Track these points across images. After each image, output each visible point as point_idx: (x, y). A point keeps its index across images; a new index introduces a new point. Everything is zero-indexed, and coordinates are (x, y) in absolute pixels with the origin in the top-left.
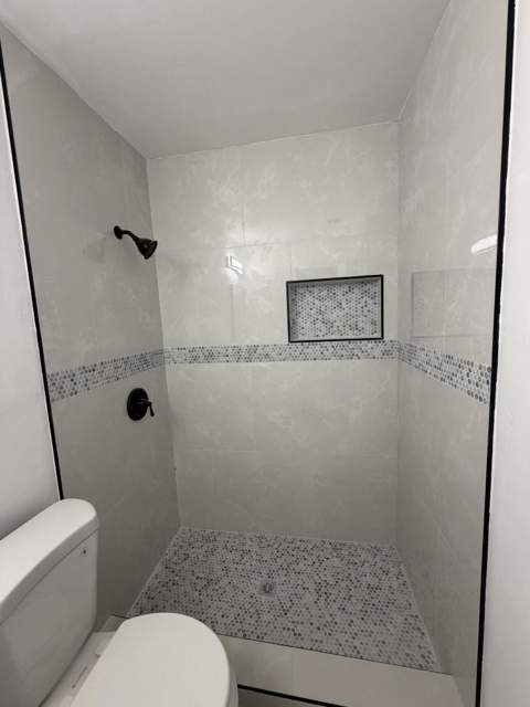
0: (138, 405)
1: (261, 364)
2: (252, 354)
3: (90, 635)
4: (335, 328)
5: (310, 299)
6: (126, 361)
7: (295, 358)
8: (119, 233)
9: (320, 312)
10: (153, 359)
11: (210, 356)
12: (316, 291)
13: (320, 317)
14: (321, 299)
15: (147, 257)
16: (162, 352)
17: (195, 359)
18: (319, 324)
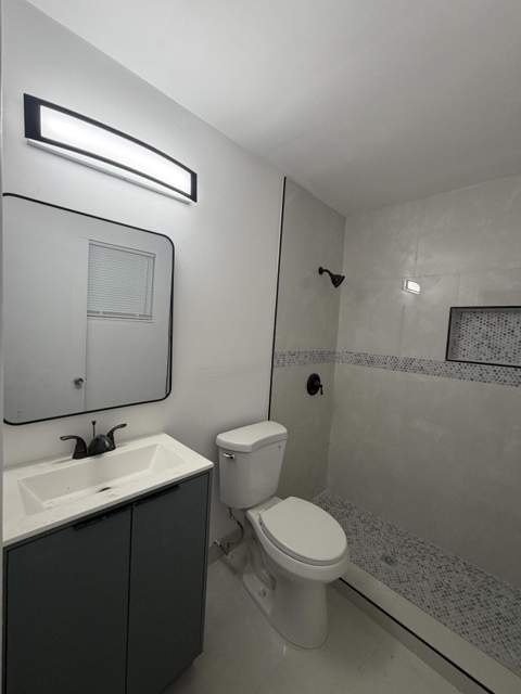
0: (314, 385)
1: (415, 375)
2: (407, 365)
3: (272, 496)
4: (503, 353)
5: (477, 324)
6: (312, 353)
7: (450, 376)
8: (321, 271)
9: (487, 337)
10: (328, 356)
11: (371, 362)
12: (485, 317)
13: (486, 342)
14: (489, 325)
15: (336, 286)
16: (334, 353)
17: (359, 361)
18: (484, 349)
